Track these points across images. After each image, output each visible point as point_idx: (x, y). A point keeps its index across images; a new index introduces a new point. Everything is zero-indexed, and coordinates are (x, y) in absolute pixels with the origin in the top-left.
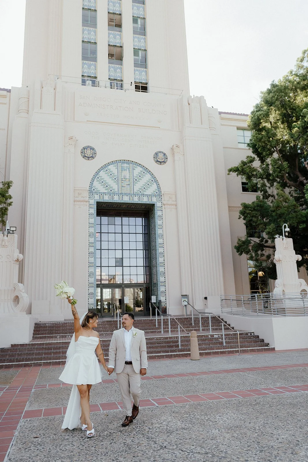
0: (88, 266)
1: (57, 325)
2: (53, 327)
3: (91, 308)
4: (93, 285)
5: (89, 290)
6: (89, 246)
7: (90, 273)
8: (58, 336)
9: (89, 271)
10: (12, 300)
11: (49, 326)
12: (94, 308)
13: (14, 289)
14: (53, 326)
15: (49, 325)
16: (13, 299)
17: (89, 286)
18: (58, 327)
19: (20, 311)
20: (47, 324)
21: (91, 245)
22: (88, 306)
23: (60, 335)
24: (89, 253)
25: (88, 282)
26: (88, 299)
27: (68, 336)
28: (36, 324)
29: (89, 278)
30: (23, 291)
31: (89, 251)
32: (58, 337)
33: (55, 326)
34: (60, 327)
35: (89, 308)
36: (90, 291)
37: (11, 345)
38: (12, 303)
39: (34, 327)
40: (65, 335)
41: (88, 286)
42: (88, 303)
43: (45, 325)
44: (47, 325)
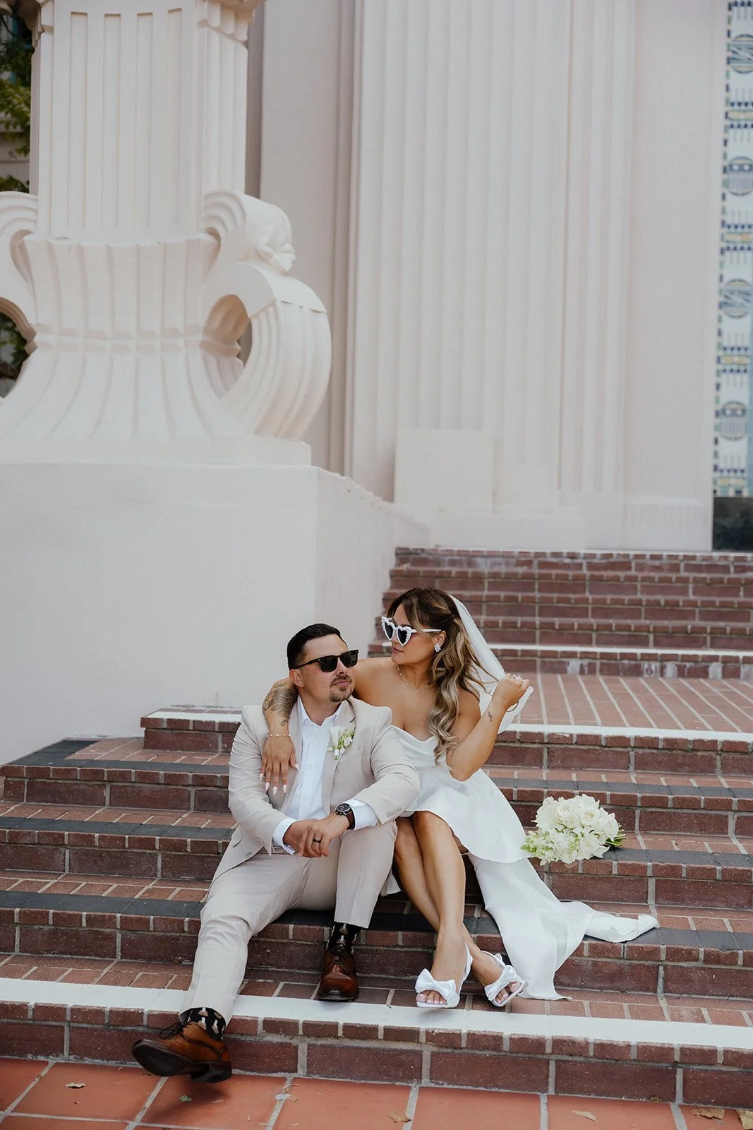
0: (717, 244)
1: (554, 572)
2: (526, 582)
3: (731, 494)
4: (747, 361)
5: (723, 388)
6: (728, 123)
7: (731, 287)
8: (573, 655)
9: (721, 278)
10: (200, 337)
11: (495, 575)
12: (746, 494)
13: (211, 239)
14: (525, 576)
15: (496, 569)
16: (207, 331)
17: (721, 367)
18: (563, 585)
19: (259, 431)
20: (479, 560)
21: (742, 116)
22: (715, 482)
23: (585, 655)
24: (725, 170)
25: (714, 339)
26: (716, 441)
27: (655, 665)
28: (403, 555)
29: (720, 320)
30: (286, 259)
31: (725, 156)
32: (574, 665)
33: (541, 577)
34: (578, 584)
35: (719, 494)
36: (728, 394)
37: (145, 722)
38: (197, 356)
39: (391, 576)
40: (632, 657)
41: (714, 367)
42: (710, 462)
43: (470, 564)
44: (484, 567)
